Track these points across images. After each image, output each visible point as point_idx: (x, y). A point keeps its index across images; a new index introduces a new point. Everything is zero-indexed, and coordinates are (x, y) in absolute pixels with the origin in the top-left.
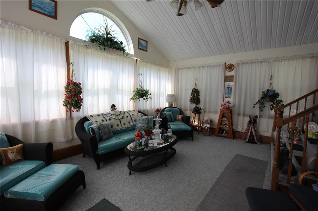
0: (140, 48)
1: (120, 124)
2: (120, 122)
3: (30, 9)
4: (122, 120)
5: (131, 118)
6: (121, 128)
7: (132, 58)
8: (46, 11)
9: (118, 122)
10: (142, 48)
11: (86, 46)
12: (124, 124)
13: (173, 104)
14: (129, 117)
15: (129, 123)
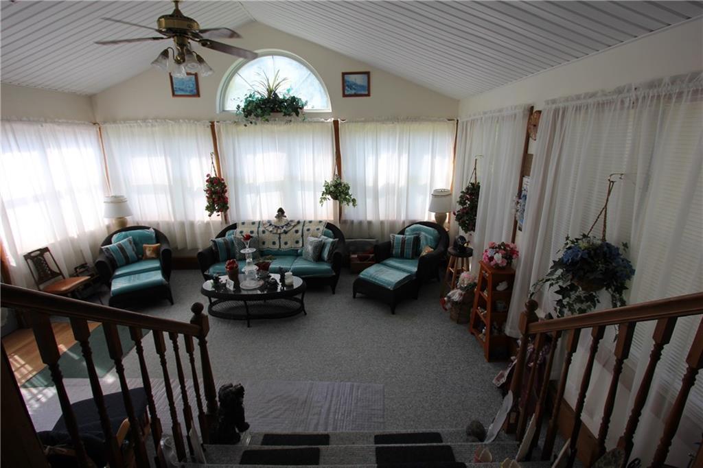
0: (346, 93)
1: (277, 242)
2: (280, 238)
3: (174, 95)
4: (282, 236)
5: (302, 236)
6: (278, 247)
7: (322, 122)
8: (187, 91)
9: (276, 238)
10: (353, 92)
11: (235, 122)
12: (286, 243)
13: (446, 215)
14: (300, 233)
15: (297, 242)
